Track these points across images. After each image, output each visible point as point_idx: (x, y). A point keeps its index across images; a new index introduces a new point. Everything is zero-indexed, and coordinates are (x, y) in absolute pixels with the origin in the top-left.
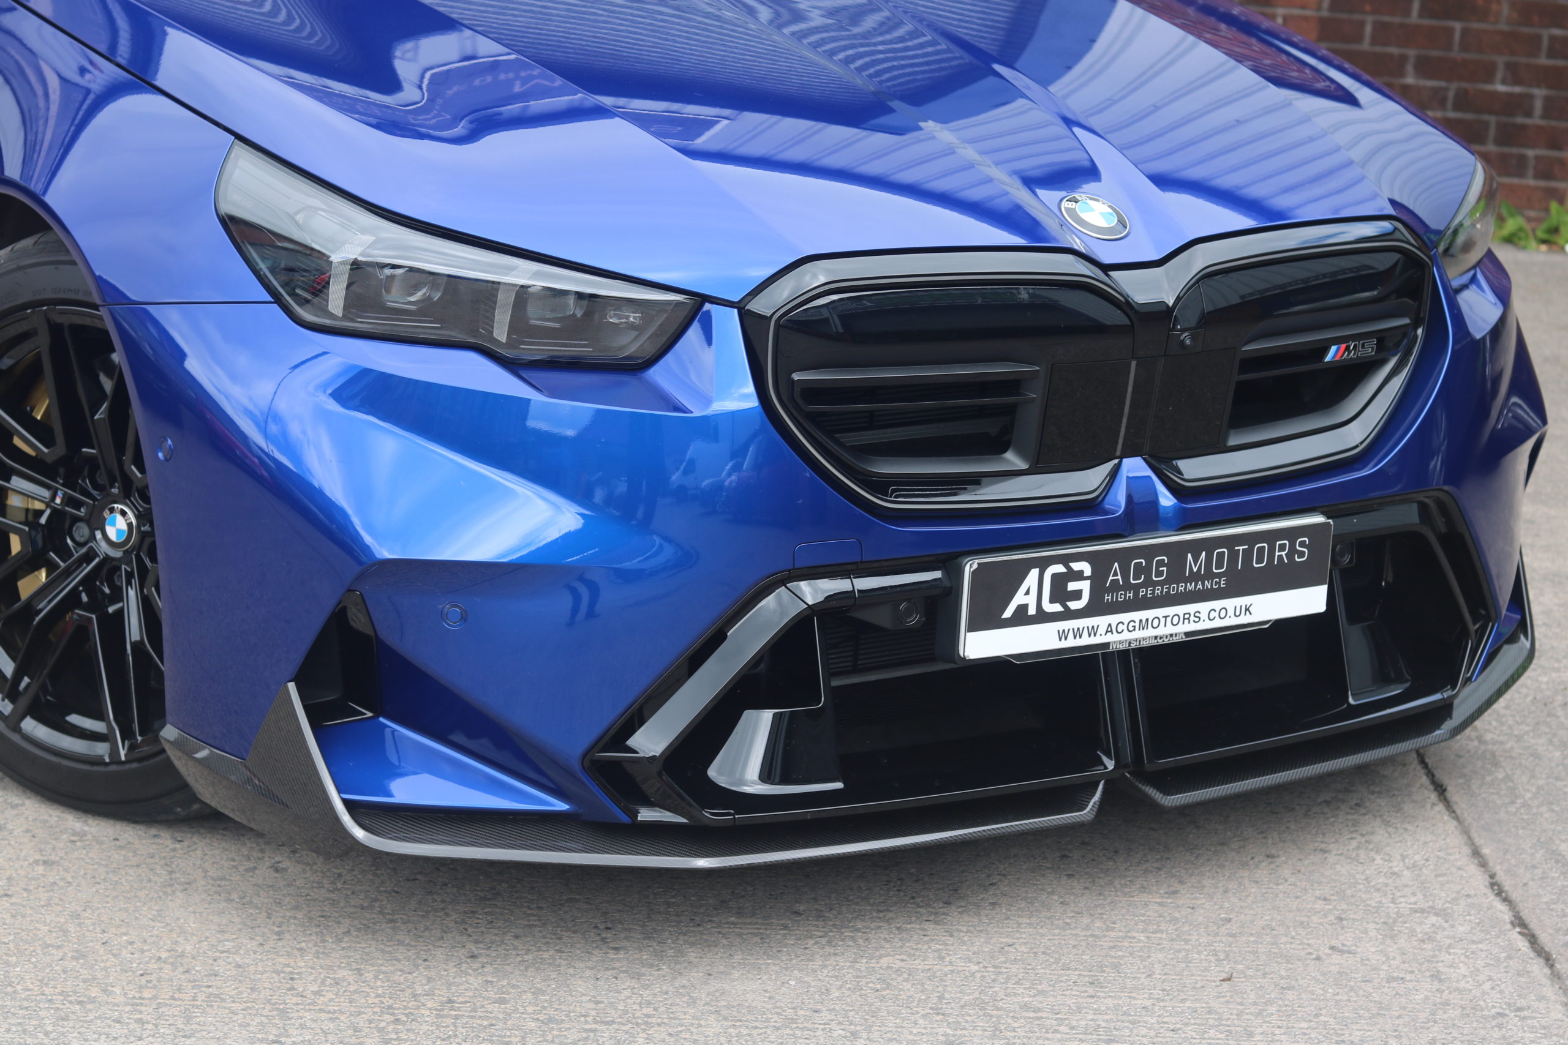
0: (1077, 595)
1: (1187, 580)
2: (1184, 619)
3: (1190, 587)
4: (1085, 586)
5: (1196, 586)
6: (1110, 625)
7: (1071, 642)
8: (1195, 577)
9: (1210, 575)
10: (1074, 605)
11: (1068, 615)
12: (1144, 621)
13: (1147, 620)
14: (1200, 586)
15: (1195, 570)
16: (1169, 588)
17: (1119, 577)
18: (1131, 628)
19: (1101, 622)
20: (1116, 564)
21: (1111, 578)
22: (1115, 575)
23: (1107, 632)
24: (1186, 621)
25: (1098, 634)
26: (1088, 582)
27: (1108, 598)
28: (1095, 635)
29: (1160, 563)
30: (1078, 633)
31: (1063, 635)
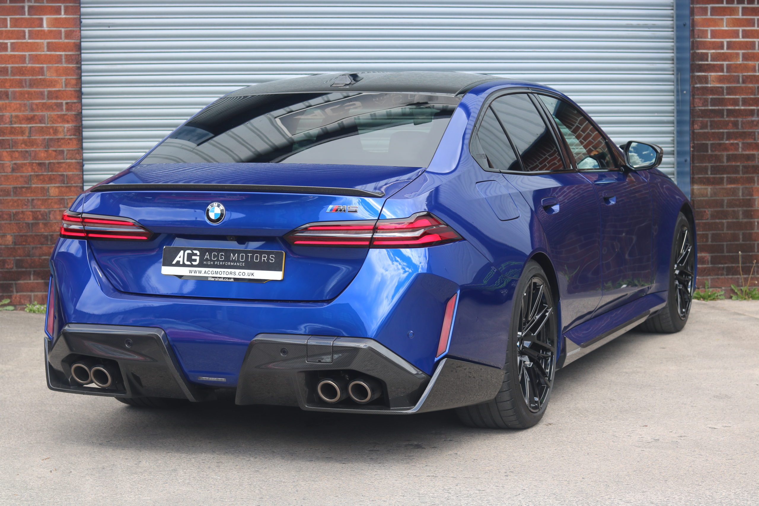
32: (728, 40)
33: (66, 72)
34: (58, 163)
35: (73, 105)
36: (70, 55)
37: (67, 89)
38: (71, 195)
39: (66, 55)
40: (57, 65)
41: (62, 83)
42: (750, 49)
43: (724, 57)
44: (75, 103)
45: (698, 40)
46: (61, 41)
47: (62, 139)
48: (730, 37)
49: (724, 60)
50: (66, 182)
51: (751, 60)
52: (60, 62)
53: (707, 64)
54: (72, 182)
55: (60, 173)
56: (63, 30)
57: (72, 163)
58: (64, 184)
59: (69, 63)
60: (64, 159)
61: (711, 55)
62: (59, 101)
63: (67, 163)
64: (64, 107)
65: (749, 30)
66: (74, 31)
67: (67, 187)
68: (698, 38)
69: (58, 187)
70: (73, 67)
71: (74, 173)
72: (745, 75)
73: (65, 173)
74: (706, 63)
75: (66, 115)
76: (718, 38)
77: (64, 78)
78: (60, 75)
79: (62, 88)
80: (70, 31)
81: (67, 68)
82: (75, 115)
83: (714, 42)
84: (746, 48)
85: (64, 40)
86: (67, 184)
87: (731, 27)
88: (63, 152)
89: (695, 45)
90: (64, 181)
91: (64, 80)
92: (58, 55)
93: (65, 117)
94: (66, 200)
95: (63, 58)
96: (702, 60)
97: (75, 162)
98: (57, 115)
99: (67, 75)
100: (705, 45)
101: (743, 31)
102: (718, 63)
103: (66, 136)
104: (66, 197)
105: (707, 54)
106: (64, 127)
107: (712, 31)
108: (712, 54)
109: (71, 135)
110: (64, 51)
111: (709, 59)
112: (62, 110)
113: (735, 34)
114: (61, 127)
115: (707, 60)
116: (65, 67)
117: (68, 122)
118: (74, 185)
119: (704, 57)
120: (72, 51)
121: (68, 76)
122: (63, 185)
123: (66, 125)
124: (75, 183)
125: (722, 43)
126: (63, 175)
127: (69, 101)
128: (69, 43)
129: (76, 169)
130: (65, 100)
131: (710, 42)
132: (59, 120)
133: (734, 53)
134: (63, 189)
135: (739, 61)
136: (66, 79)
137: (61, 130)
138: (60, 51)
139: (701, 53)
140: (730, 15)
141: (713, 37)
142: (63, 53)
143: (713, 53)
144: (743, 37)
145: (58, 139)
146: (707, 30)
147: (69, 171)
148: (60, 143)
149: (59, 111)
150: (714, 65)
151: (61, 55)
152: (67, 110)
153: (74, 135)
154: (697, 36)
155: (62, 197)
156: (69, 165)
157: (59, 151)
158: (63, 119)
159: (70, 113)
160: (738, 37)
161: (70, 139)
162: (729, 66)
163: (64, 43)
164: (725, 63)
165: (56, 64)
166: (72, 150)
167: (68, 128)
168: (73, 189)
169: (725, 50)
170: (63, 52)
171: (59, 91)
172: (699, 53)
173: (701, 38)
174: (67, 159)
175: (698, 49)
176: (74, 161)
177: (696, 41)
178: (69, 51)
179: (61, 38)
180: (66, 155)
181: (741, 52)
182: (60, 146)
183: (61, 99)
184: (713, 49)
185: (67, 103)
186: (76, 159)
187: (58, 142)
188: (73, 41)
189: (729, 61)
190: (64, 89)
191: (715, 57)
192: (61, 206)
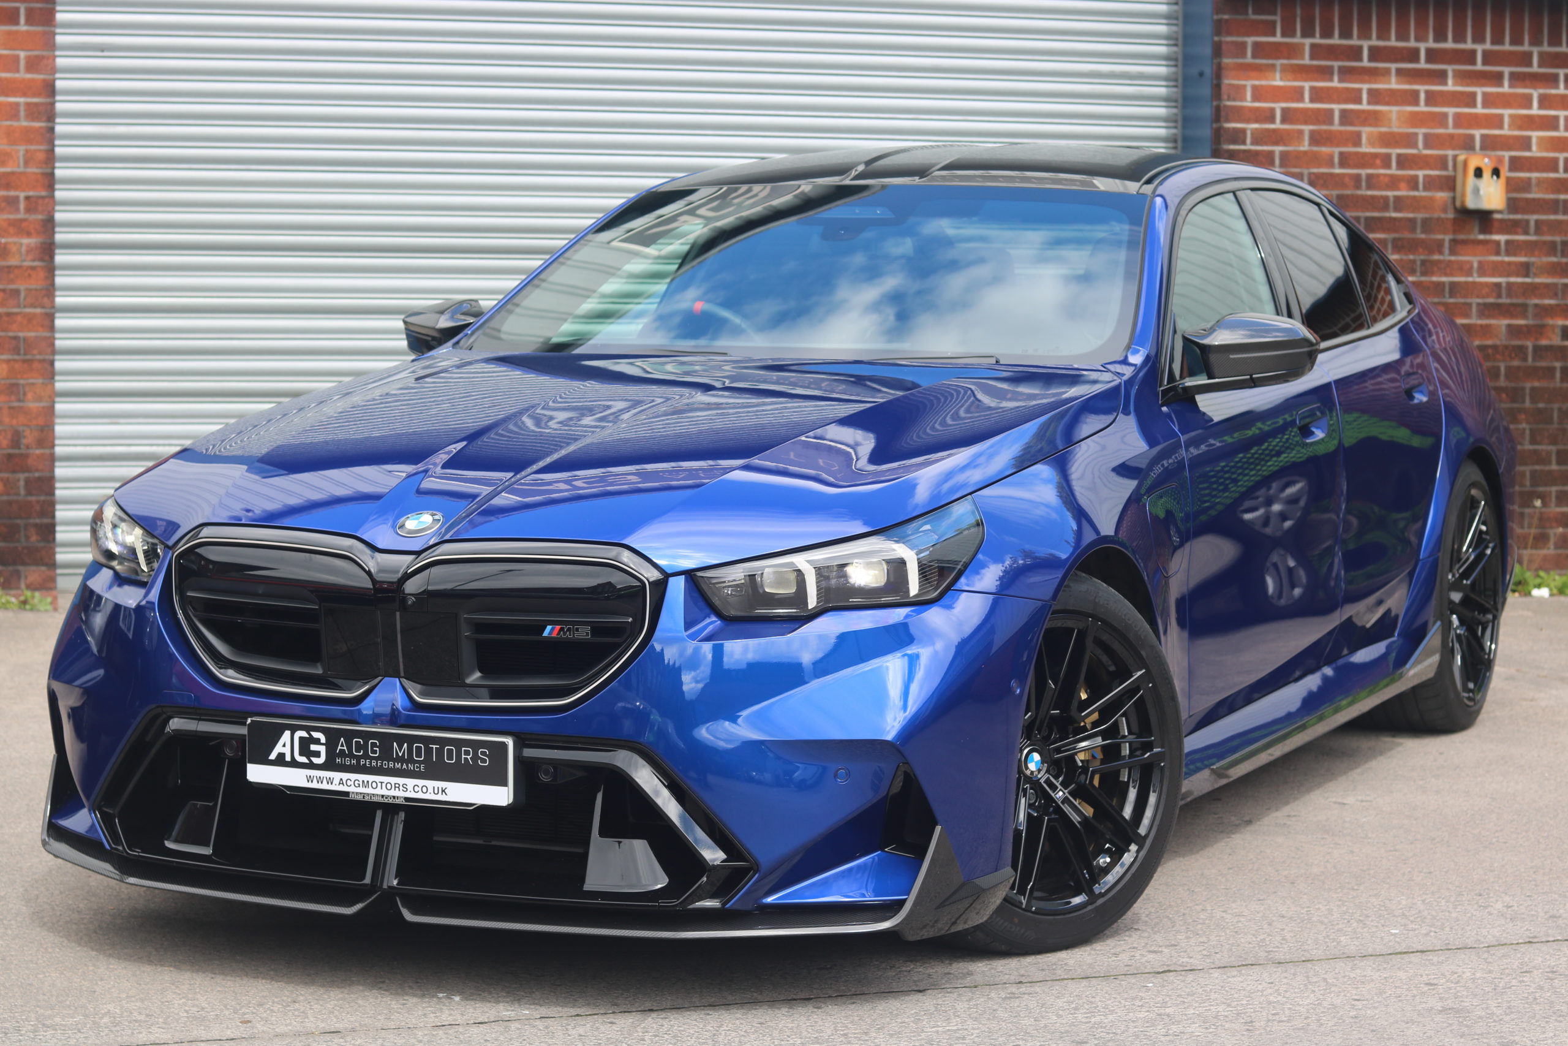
0: (317, 754)
1: (394, 760)
2: (395, 787)
3: (398, 766)
4: (322, 749)
5: (402, 766)
6: (341, 779)
7: (314, 785)
8: (400, 760)
9: (410, 760)
10: (315, 760)
11: (311, 766)
12: (366, 782)
13: (368, 782)
14: (405, 766)
15: (400, 755)
16: (382, 763)
17: (345, 748)
18: (357, 785)
19: (337, 776)
20: (342, 739)
21: (339, 748)
22: (342, 746)
23: (340, 783)
24: (397, 789)
25: (334, 784)
26: (324, 747)
27: (338, 760)
28: (332, 783)
29: (374, 745)
30: (320, 780)
31: (310, 779)
32: (1284, 105)
33: (27, 136)
34: (9, 315)
35: (40, 202)
36: (36, 104)
37: (29, 170)
38: (32, 378)
39: (28, 104)
40: (8, 123)
41: (18, 158)
42: (1324, 123)
43: (1276, 137)
44: (43, 198)
45: (1229, 103)
46: (17, 75)
47: (17, 267)
48: (1287, 100)
49: (1276, 143)
50: (22, 352)
51: (1324, 145)
52: (15, 116)
53: (1245, 151)
54: (35, 352)
55: (11, 334)
56: (22, 54)
57: (34, 315)
58: (18, 354)
59: (33, 120)
60: (19, 306)
61: (1252, 134)
62: (12, 193)
63: (25, 315)
64: (22, 206)
65: (1322, 88)
66: (43, 57)
67: (24, 361)
68: (1229, 99)
69: (8, 361)
70: (41, 128)
71: (38, 334)
72: (1314, 173)
73: (21, 334)
74: (1242, 147)
75: (25, 220)
76: (1265, 101)
77: (22, 149)
78: (13, 142)
79: (19, 166)
80: (36, 57)
81: (27, 130)
82: (43, 221)
83: (1258, 109)
84: (1317, 122)
85: (23, 75)
86: (25, 354)
87: (1289, 80)
88: (17, 292)
89: (1223, 114)
90: (19, 350)
91: (21, 153)
92: (11, 104)
93: (24, 225)
94: (21, 388)
95: (22, 108)
96: (1235, 142)
97: (42, 314)
98: (8, 220)
99: (29, 142)
100: (1240, 114)
101: (1312, 89)
102: (1265, 148)
103: (25, 261)
104: (22, 382)
105: (1243, 131)
106: (21, 244)
107: (1255, 88)
108: (1254, 131)
109: (34, 260)
110: (25, 95)
111: (1249, 140)
112: (17, 210)
113: (1298, 94)
114: (15, 243)
115: (1244, 143)
116: (26, 127)
117: (29, 234)
118: (38, 357)
119: (1238, 136)
120: (39, 95)
121: (32, 144)
122: (16, 357)
123: (26, 241)
124: (40, 353)
125: (1272, 110)
126: (16, 338)
127: (31, 193)
128: (33, 80)
129: (42, 326)
130: (23, 190)
131: (1251, 109)
132: (11, 230)
133: (1293, 130)
134: (17, 366)
135: (1304, 146)
136: (27, 151)
137: (14, 249)
138: (15, 96)
139: (1235, 129)
140: (1288, 58)
141: (1255, 98)
142: (21, 100)
143: (1256, 129)
144: (1312, 101)
145: (9, 267)
146: (1245, 86)
147: (30, 331)
148: (12, 276)
149: (10, 213)
150: (1257, 153)
151: (17, 104)
152: (28, 210)
153: (41, 260)
154: (1225, 97)
155: (13, 381)
156: (30, 318)
157: (11, 290)
158: (19, 227)
159: (33, 217)
160: (1301, 99)
161: (33, 268)
162: (1284, 156)
163: (23, 81)
164: (1277, 149)
165: (7, 120)
166: (36, 290)
167: (28, 246)
168: (36, 365)
169: (1277, 125)
170: (21, 96)
171: (13, 173)
172: (1229, 129)
173: (1234, 100)
174: (25, 307)
175: (1228, 121)
176: (38, 310)
177: (1225, 106)
178: (34, 95)
179: (18, 71)
180: (25, 299)
181: (1306, 128)
182: (12, 281)
183: (16, 188)
184: (1257, 121)
185: (27, 198)
186: (43, 307)
187: (9, 272)
188: (41, 77)
189: (1285, 145)
190: (21, 169)
191: (1260, 138)
192: (13, 397)
